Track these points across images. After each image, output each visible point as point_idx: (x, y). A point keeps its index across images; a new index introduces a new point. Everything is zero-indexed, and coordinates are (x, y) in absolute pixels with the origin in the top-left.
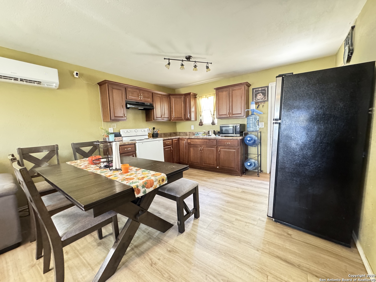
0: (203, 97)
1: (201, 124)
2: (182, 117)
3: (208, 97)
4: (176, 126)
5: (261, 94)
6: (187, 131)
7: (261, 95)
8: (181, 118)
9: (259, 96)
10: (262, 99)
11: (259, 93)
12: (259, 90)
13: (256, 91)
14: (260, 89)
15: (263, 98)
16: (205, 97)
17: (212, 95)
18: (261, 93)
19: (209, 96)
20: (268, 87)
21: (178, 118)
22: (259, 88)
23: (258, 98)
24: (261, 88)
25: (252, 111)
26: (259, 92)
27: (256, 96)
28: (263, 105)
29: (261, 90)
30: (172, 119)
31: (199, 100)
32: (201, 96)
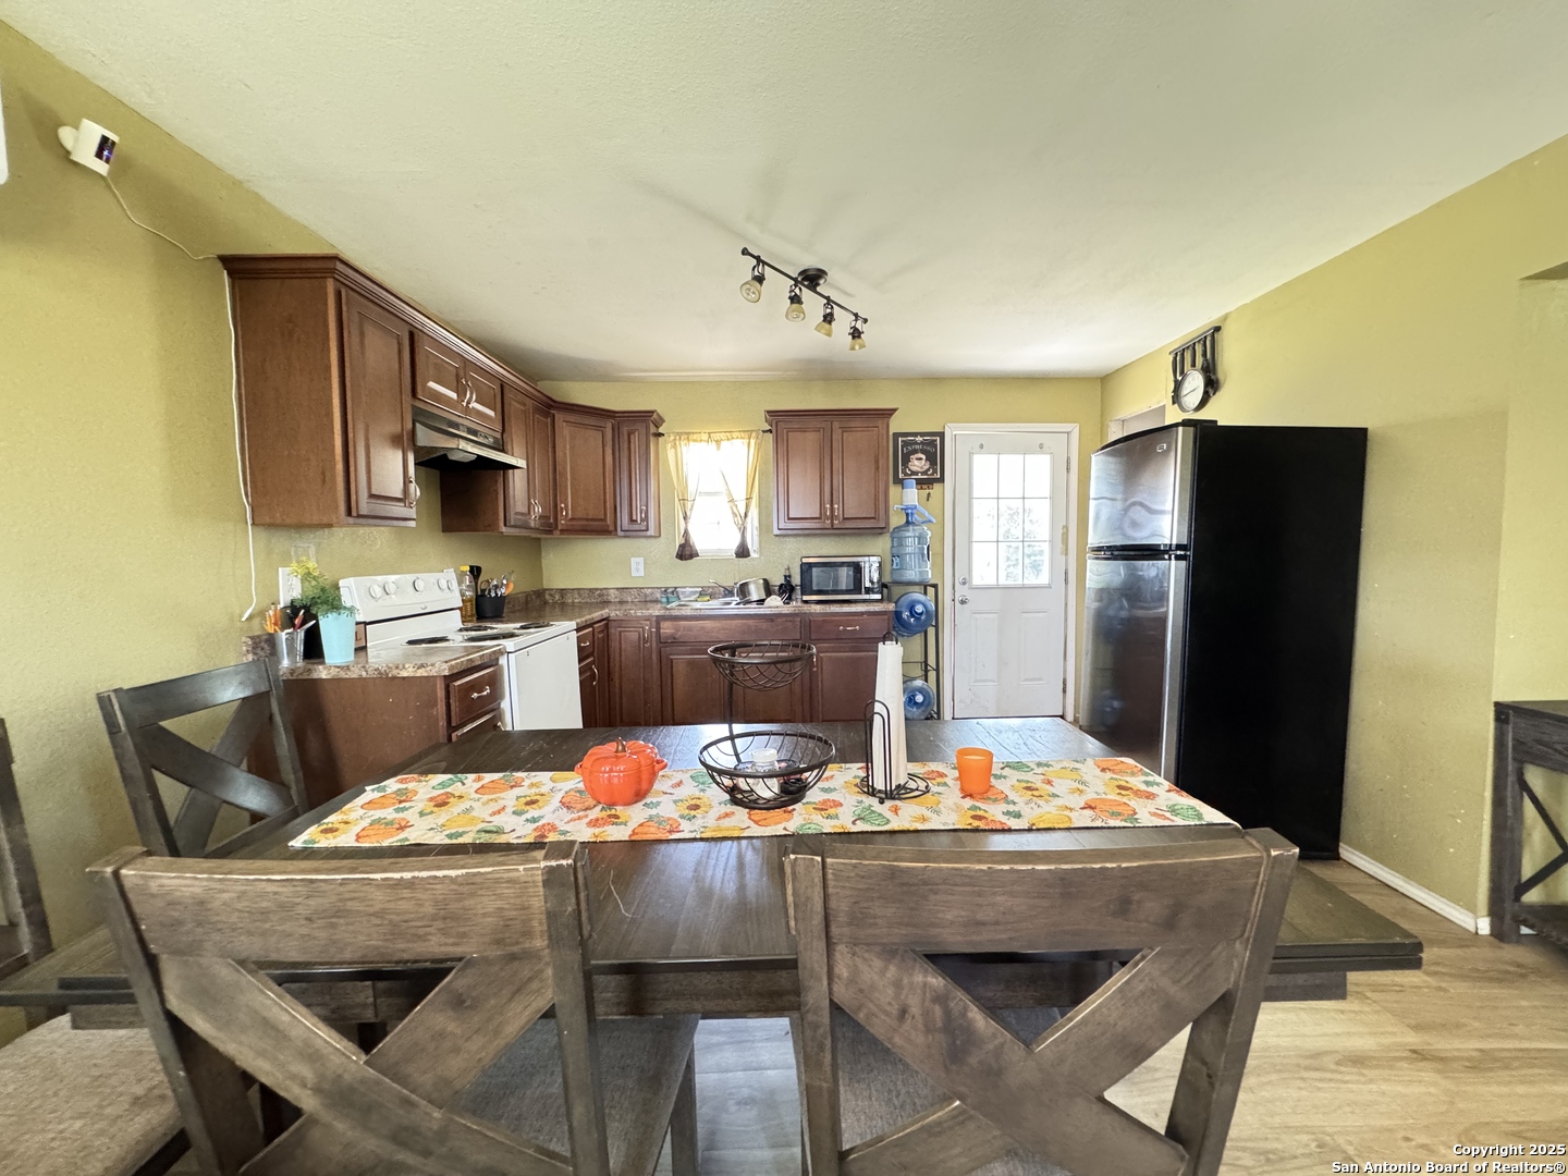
0: (695, 437)
1: (686, 553)
2: (604, 520)
3: (718, 443)
4: (540, 556)
5: (924, 457)
6: (609, 581)
7: (921, 459)
8: (600, 520)
9: (916, 462)
10: (925, 473)
11: (915, 452)
12: (916, 443)
13: (905, 444)
14: (919, 439)
15: (928, 470)
16: (705, 437)
18: (923, 452)
19: (723, 436)
20: (942, 435)
21: (587, 520)
22: (915, 434)
23: (914, 469)
24: (922, 434)
25: (910, 511)
26: (917, 447)
27: (906, 460)
28: (929, 494)
29: (922, 443)
30: (559, 527)
31: (675, 447)
32: (688, 434)
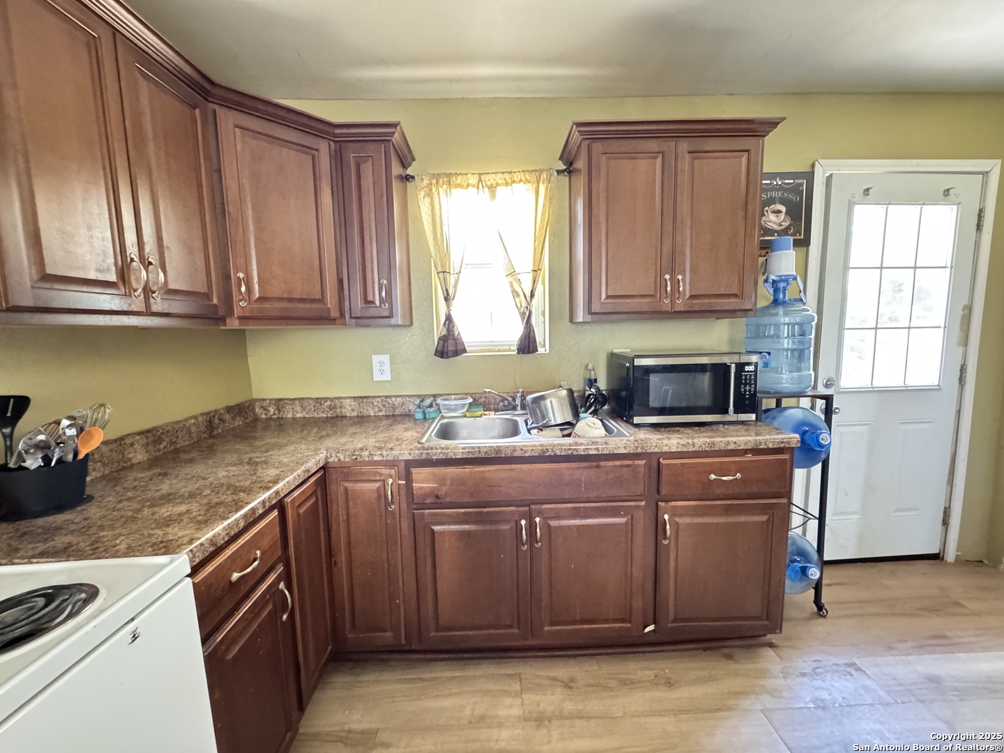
0: (459, 180)
1: (449, 347)
2: (322, 300)
3: (492, 189)
4: (245, 356)
6: (343, 389)
7: (779, 212)
8: (313, 301)
9: (772, 217)
11: (771, 201)
12: (775, 189)
14: (780, 183)
16: (473, 180)
17: (522, 176)
18: (782, 202)
19: (499, 178)
21: (290, 300)
22: (772, 176)
23: (769, 226)
29: (782, 188)
30: (237, 312)
31: (430, 194)
32: (449, 175)
